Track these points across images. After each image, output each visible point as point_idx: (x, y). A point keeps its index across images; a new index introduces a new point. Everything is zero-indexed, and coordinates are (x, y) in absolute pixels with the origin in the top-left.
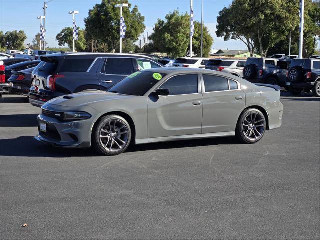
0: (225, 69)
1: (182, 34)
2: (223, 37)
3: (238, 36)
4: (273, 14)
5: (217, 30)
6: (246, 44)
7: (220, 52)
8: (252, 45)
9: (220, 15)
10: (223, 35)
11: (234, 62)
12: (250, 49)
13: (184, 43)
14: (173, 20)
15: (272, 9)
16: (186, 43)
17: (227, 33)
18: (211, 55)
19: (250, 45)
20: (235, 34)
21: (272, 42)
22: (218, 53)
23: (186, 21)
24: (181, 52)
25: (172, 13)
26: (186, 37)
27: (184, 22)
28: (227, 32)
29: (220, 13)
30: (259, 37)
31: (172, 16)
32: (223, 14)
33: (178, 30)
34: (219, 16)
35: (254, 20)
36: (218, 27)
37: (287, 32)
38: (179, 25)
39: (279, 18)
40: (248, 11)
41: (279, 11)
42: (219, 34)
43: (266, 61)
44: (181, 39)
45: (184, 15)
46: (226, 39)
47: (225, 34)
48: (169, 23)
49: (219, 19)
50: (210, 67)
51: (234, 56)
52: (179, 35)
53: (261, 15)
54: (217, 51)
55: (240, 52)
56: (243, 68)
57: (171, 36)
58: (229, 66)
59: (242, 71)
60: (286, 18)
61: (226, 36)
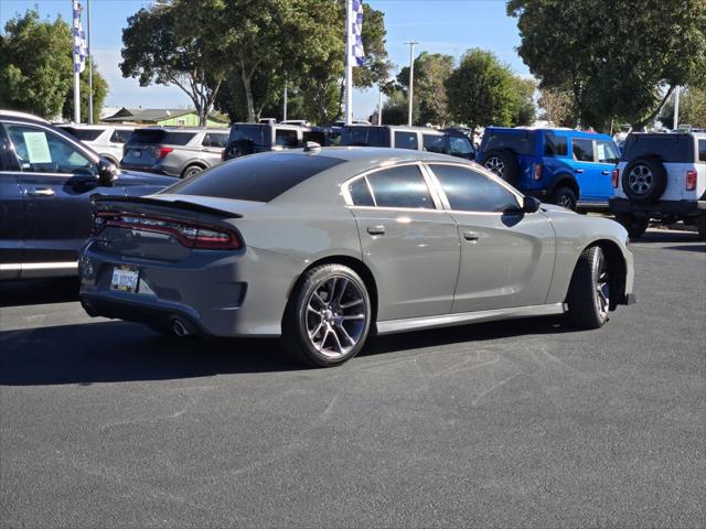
0: (175, 152)
1: (49, 69)
2: (138, 77)
3: (170, 77)
4: (277, 20)
5: (123, 61)
6: (189, 94)
7: (123, 113)
8: (203, 97)
9: (130, 24)
10: (136, 74)
11: (194, 134)
12: (198, 106)
13: (54, 89)
14: (26, 34)
15: (274, 10)
16: (60, 89)
17: (147, 69)
18: (105, 121)
19: (199, 97)
20: (163, 71)
21: (274, 88)
22: (119, 114)
23: (60, 36)
24: (49, 110)
25: (23, 17)
26: (58, 75)
27: (55, 38)
28: (147, 65)
29: (129, 20)
30: (243, 77)
31: (23, 24)
32: (136, 24)
33: (38, 58)
34: (126, 26)
35: (234, 36)
36: (124, 53)
37: (306, 66)
38: (41, 46)
39: (293, 31)
40: (221, 13)
41: (290, 15)
42: (127, 70)
43: (278, 131)
44: (47, 78)
45: (52, 22)
46: (144, 82)
47: (142, 70)
48: (15, 40)
49: (128, 35)
50: (136, 147)
51: (156, 123)
52: (41, 70)
53: (248, 23)
54: (116, 111)
55: (169, 113)
56: (221, 150)
57: (24, 73)
58: (184, 144)
59: (220, 156)
60: (310, 32)
61: (143, 75)
